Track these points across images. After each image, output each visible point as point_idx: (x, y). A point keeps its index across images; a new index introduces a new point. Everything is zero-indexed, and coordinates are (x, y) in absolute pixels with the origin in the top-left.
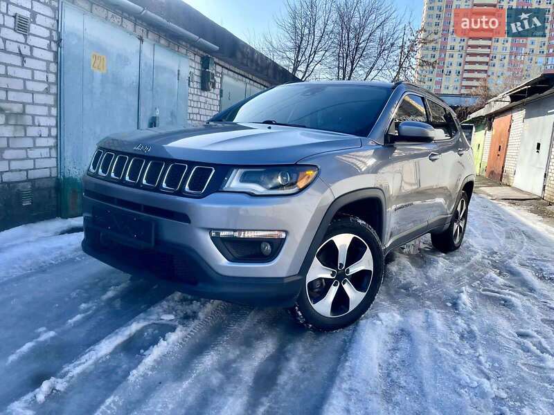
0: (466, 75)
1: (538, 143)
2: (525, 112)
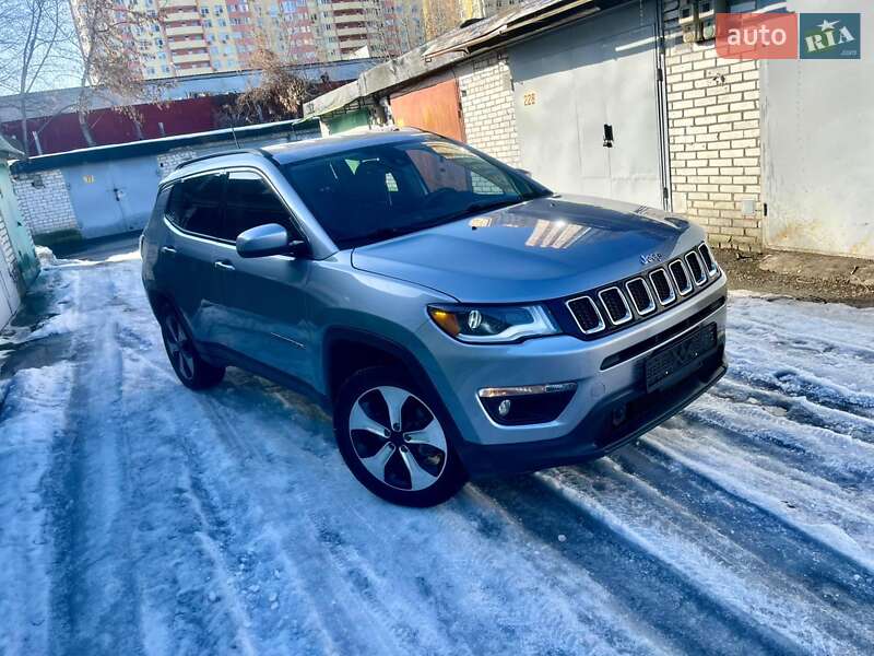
0: (175, 45)
1: (606, 126)
2: (506, 68)
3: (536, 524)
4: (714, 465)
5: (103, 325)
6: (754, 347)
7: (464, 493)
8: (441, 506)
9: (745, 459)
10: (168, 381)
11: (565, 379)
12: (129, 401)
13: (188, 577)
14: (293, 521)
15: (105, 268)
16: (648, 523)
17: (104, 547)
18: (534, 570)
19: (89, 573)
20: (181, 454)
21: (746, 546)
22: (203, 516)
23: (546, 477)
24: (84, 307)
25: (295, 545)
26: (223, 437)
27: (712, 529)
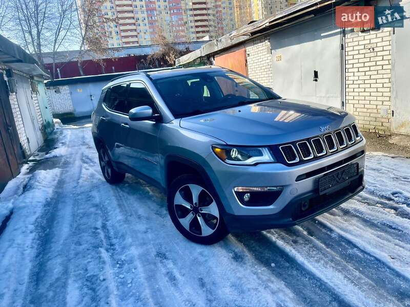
0: (123, 34)
1: (315, 71)
2: (269, 43)
3: (261, 257)
4: (355, 235)
5: (77, 153)
6: (381, 179)
7: (227, 239)
8: (216, 245)
9: (372, 234)
10: (99, 179)
11: (278, 185)
12: (81, 187)
13: (93, 268)
14: (145, 246)
15: (82, 129)
16: (318, 261)
17: (58, 251)
18: (257, 279)
19: (49, 263)
20: (100, 212)
21: (367, 276)
22: (104, 241)
23: (269, 235)
24: (70, 145)
25: (144, 258)
26: (120, 206)
27: (350, 267)
